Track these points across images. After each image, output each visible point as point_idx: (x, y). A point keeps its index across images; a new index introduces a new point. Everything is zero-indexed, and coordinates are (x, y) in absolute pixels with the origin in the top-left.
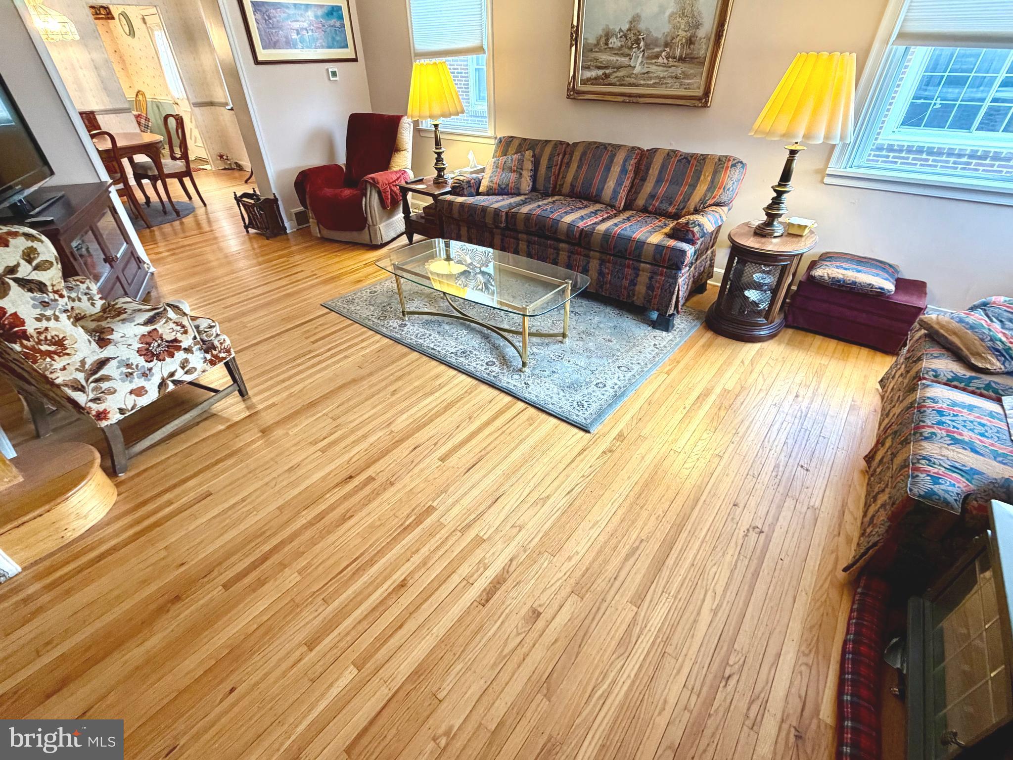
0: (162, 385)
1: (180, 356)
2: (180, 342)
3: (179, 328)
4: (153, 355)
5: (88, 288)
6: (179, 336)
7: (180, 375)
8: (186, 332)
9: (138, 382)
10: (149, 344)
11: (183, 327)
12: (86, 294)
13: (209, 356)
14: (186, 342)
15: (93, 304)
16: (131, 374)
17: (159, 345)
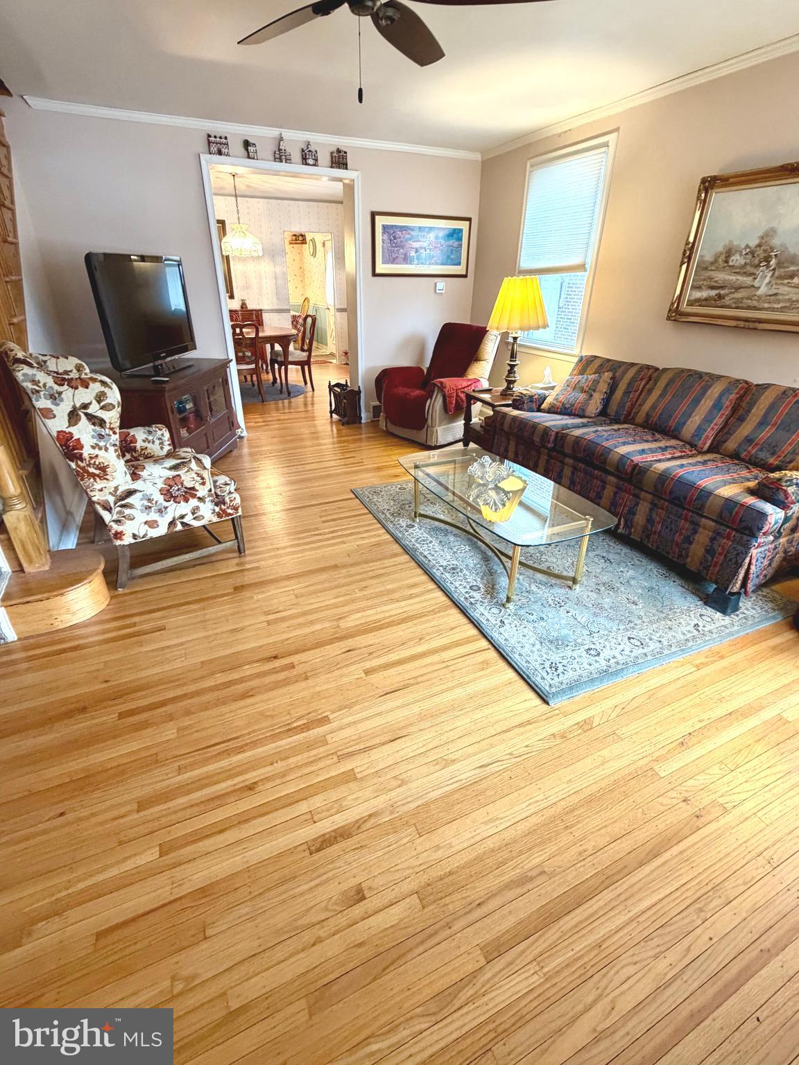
0: (172, 523)
1: (193, 502)
2: (197, 491)
3: (199, 479)
4: (172, 496)
5: (162, 435)
6: (197, 486)
7: (189, 519)
8: (203, 484)
9: (153, 516)
10: (171, 486)
11: (203, 479)
12: (160, 439)
13: (217, 509)
14: (202, 492)
15: (162, 448)
16: (150, 507)
17: (178, 490)
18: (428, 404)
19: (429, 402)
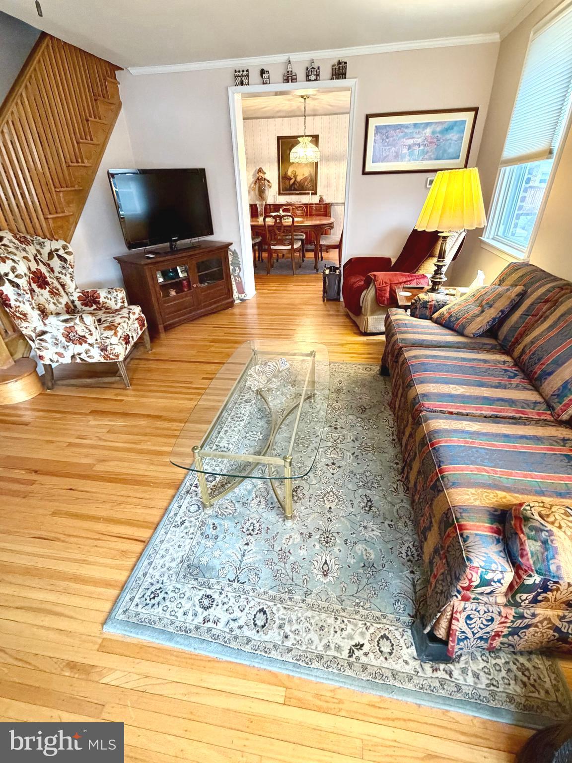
0: (73, 357)
1: (85, 346)
2: (87, 339)
3: (87, 331)
4: (70, 339)
6: (87, 336)
7: (84, 356)
8: (91, 335)
9: (61, 350)
10: (69, 333)
11: (90, 331)
13: (102, 354)
14: (91, 340)
16: (57, 344)
17: (74, 336)
18: (363, 294)
19: (365, 292)
